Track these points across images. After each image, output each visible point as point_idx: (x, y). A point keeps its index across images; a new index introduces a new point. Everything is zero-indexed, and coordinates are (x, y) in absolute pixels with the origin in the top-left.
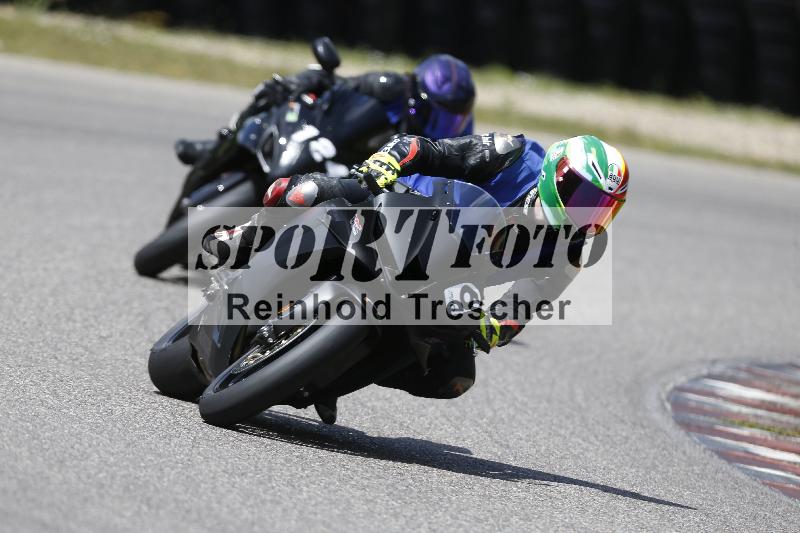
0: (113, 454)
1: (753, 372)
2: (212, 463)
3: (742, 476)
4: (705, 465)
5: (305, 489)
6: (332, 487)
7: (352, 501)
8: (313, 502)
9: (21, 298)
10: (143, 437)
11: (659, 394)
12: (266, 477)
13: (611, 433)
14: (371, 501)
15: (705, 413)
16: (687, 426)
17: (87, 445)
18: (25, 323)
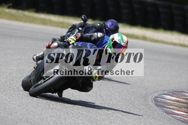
0: (23, 112)
1: (173, 93)
2: (46, 114)
3: (171, 117)
4: (162, 115)
5: (68, 120)
6: (75, 120)
7: (79, 123)
8: (70, 123)
9: (1, 76)
10: (30, 108)
11: (151, 98)
12: (59, 118)
13: (140, 107)
14: (84, 123)
15: (162, 103)
16: (158, 106)
17: (17, 110)
18: (2, 81)
